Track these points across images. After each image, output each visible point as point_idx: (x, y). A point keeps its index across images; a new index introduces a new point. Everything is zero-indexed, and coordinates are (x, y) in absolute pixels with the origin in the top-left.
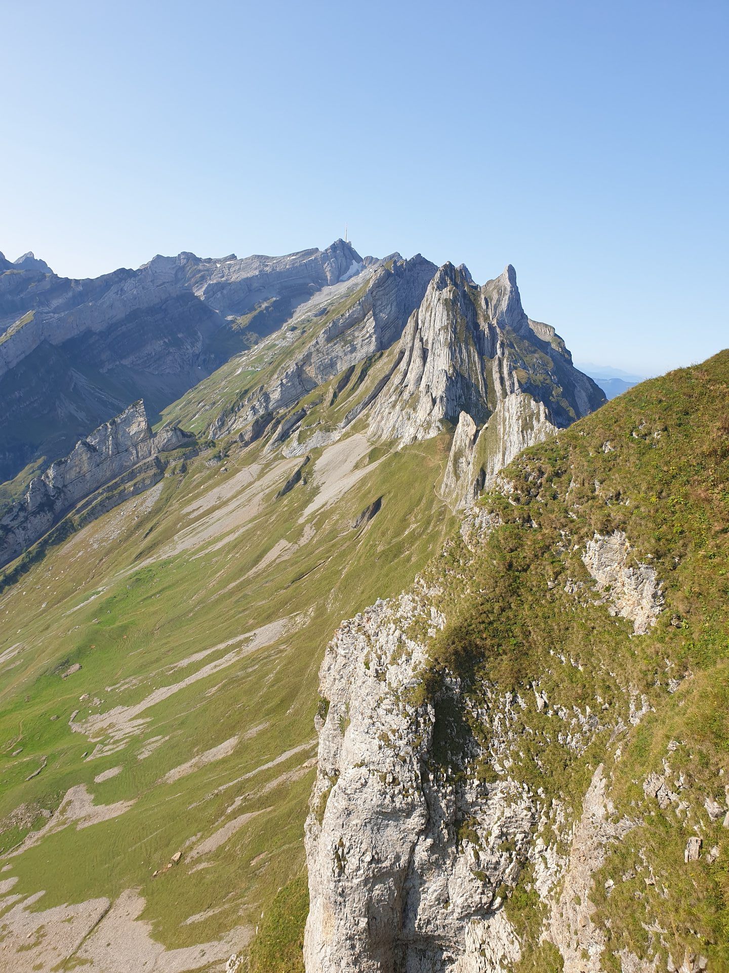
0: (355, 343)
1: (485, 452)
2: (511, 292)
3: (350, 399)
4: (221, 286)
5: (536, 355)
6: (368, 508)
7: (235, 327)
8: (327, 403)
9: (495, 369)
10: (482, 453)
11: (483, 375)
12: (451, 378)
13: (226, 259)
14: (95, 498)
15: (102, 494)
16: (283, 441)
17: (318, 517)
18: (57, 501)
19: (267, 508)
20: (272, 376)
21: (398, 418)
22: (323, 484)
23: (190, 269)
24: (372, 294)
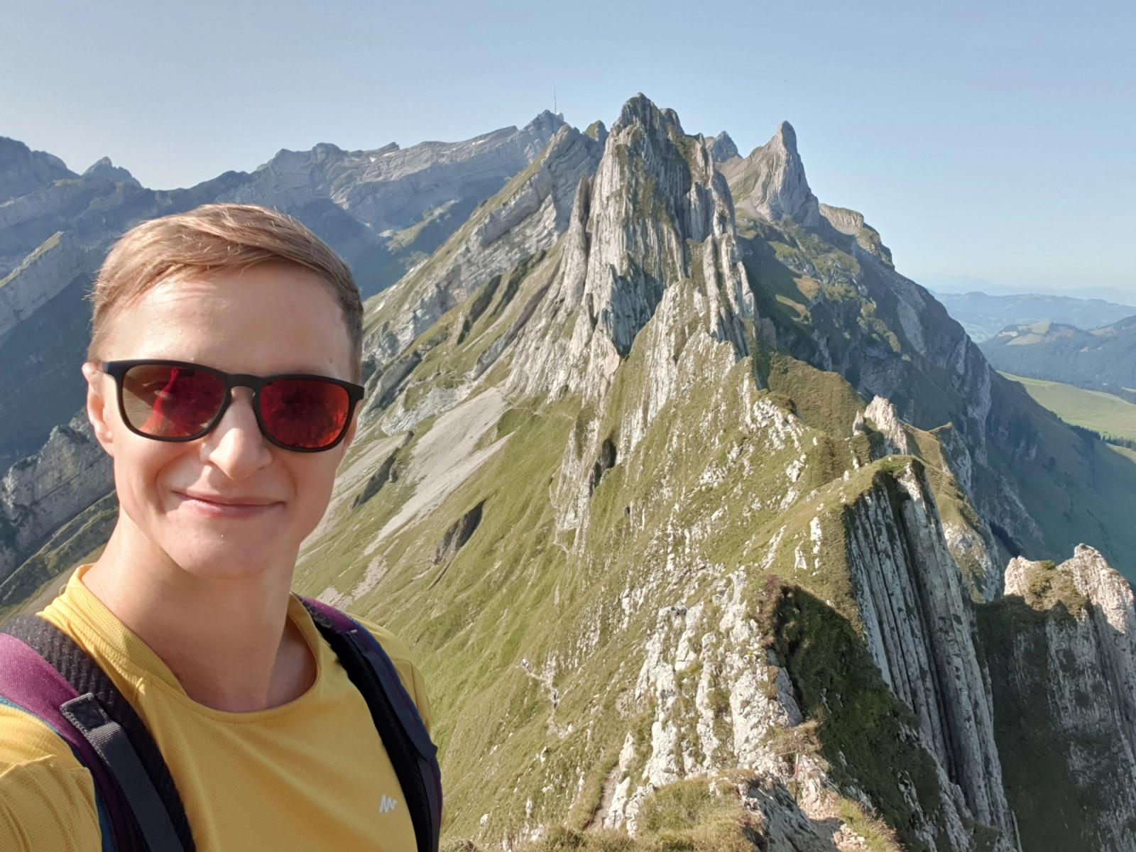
0: (527, 246)
1: (619, 407)
2: (788, 162)
3: (490, 330)
4: (373, 188)
5: (832, 255)
6: (456, 525)
7: (391, 246)
8: (453, 340)
9: (707, 259)
10: (615, 407)
11: (686, 271)
12: (623, 278)
13: (384, 150)
14: (84, 521)
15: (95, 512)
16: (384, 408)
17: (397, 541)
18: (21, 529)
19: (337, 525)
20: (401, 306)
21: (549, 355)
22: (422, 478)
23: (332, 165)
24: (549, 167)
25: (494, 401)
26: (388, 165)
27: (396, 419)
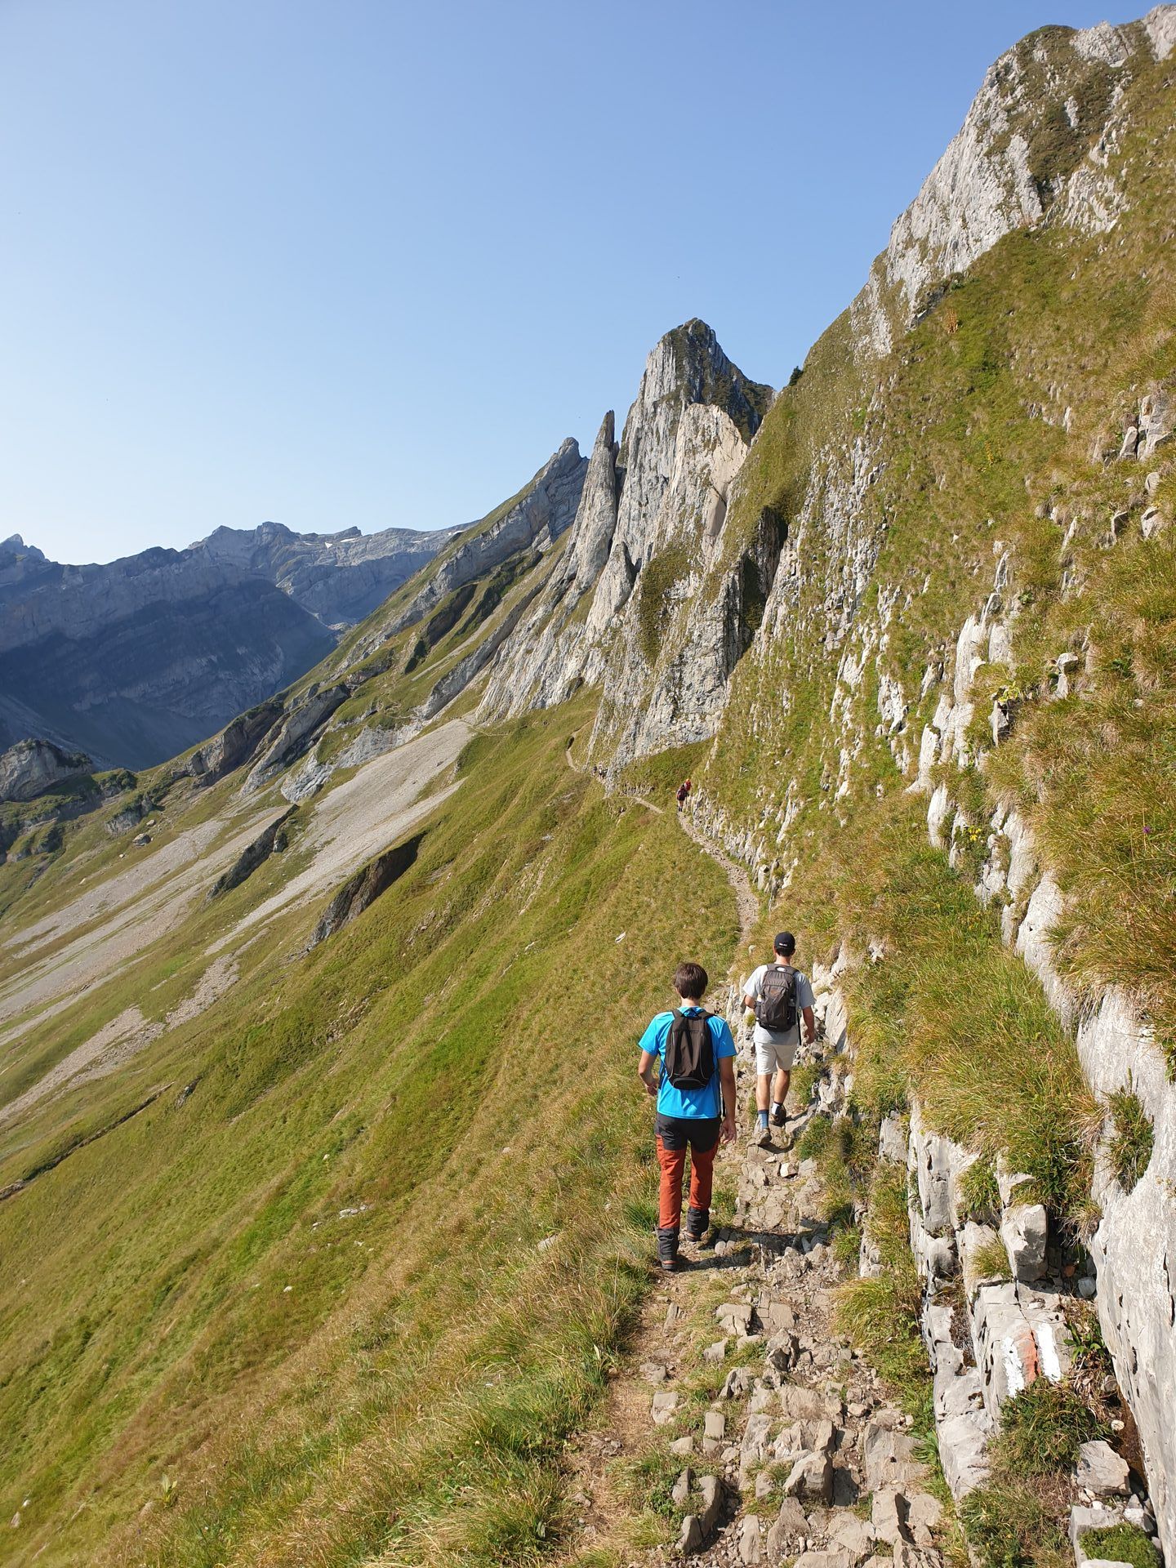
3: (456, 652)
4: (327, 573)
8: (400, 668)
13: (342, 535)
17: (263, 931)
21: (548, 655)
22: (328, 843)
23: (278, 550)
24: (546, 490)
25: (457, 733)
26: (346, 552)
27: (303, 776)
